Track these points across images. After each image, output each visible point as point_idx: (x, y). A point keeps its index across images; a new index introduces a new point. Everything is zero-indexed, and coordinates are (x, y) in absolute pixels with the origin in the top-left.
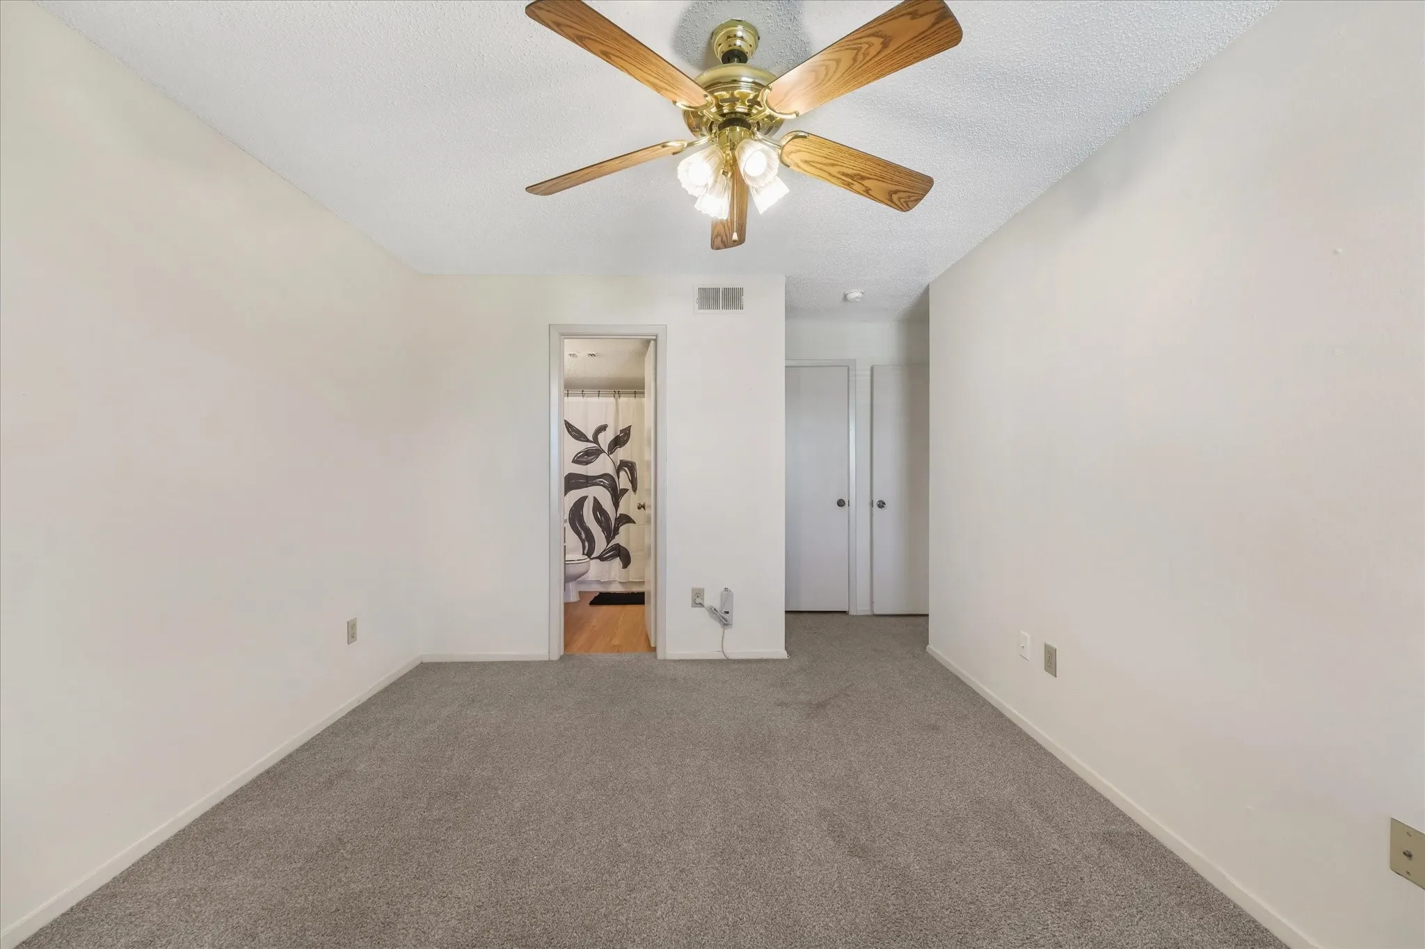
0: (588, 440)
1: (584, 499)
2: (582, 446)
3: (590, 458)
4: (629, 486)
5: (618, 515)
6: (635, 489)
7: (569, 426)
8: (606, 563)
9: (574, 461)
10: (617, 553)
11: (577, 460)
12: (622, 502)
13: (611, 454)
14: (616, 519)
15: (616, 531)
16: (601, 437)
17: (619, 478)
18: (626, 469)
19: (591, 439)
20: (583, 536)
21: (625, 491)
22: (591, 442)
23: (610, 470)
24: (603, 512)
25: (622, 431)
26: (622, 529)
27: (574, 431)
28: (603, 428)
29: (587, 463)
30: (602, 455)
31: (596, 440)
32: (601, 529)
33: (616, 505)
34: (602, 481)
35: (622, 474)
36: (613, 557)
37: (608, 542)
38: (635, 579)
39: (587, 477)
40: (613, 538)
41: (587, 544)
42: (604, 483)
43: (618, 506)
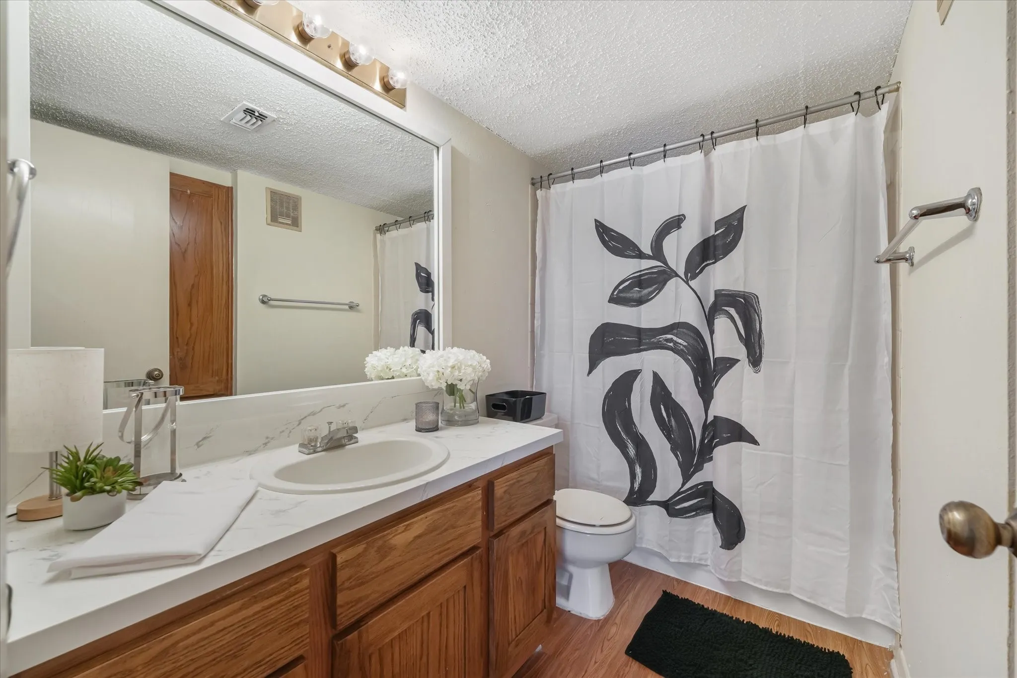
0: (641, 255)
1: (631, 376)
2: (629, 267)
3: (646, 291)
4: (740, 352)
5: (710, 419)
6: (755, 360)
7: (603, 231)
8: (680, 523)
9: (612, 300)
10: (708, 502)
11: (618, 298)
12: (723, 389)
13: (694, 277)
14: (705, 427)
15: (706, 453)
16: (669, 244)
17: (712, 332)
18: (732, 311)
19: (647, 249)
20: (632, 451)
21: (732, 362)
22: (648, 257)
23: (692, 316)
24: (676, 410)
25: (718, 224)
26: (722, 453)
27: (612, 238)
28: (675, 223)
29: (640, 302)
30: (672, 283)
31: (658, 252)
32: (669, 446)
33: (706, 393)
34: (671, 340)
35: (721, 323)
36: (697, 510)
37: (686, 477)
38: (755, 580)
39: (639, 332)
40: (699, 467)
41: (638, 470)
42: (675, 343)
43: (711, 397)
